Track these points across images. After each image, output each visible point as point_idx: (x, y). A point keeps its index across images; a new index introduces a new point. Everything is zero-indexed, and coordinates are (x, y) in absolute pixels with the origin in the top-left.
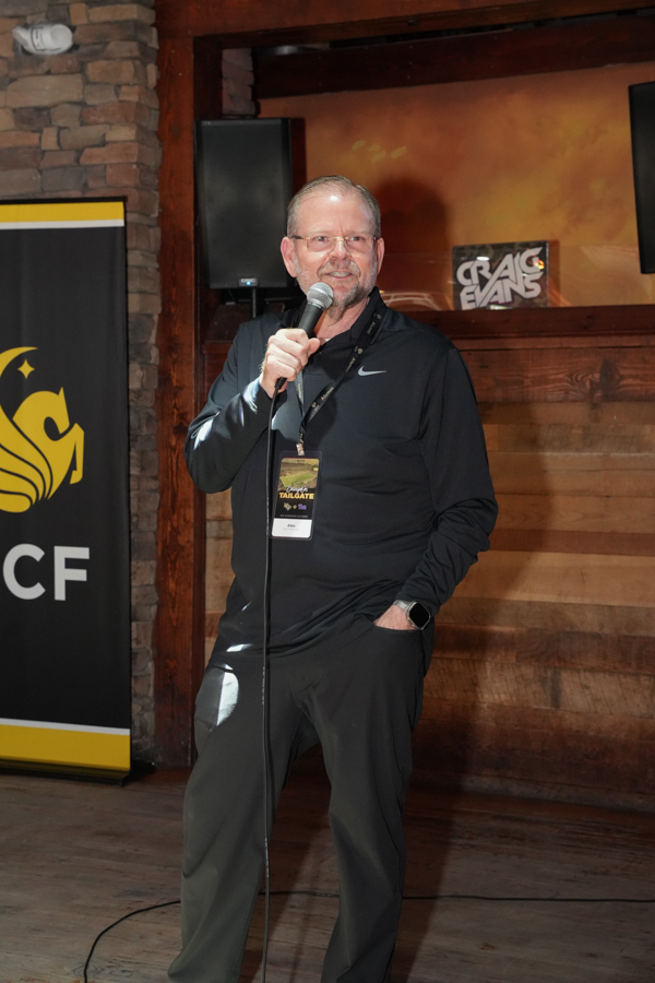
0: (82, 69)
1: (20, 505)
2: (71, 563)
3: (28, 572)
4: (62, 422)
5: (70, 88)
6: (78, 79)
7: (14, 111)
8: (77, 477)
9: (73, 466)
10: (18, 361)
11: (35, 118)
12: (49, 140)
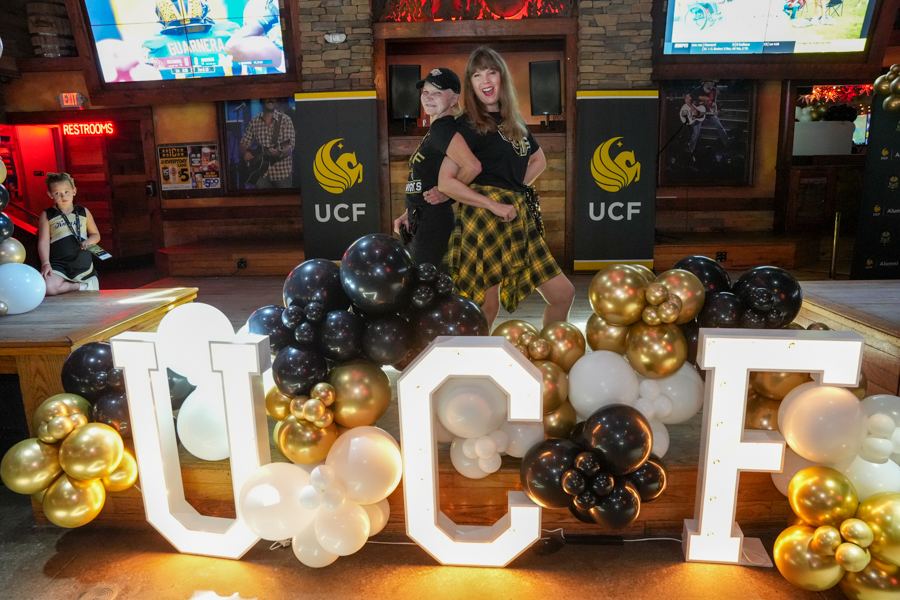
0: (349, 48)
1: (340, 191)
2: (358, 209)
3: (342, 213)
4: (354, 163)
5: (347, 55)
6: (349, 51)
7: (325, 61)
8: (360, 181)
9: (359, 177)
10: (338, 143)
11: (333, 63)
12: (338, 71)
